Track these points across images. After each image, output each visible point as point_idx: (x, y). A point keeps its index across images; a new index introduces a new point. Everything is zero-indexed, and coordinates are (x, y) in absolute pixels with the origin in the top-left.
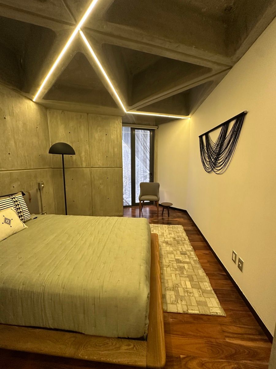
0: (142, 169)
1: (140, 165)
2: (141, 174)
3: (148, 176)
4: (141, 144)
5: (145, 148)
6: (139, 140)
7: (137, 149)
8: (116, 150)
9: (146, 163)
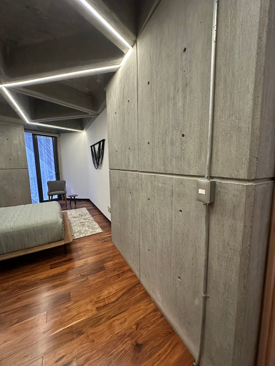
0: (47, 170)
1: (45, 167)
2: (47, 175)
3: (55, 176)
4: (45, 148)
5: (49, 151)
6: (42, 145)
7: (41, 152)
8: (20, 153)
9: (51, 164)
